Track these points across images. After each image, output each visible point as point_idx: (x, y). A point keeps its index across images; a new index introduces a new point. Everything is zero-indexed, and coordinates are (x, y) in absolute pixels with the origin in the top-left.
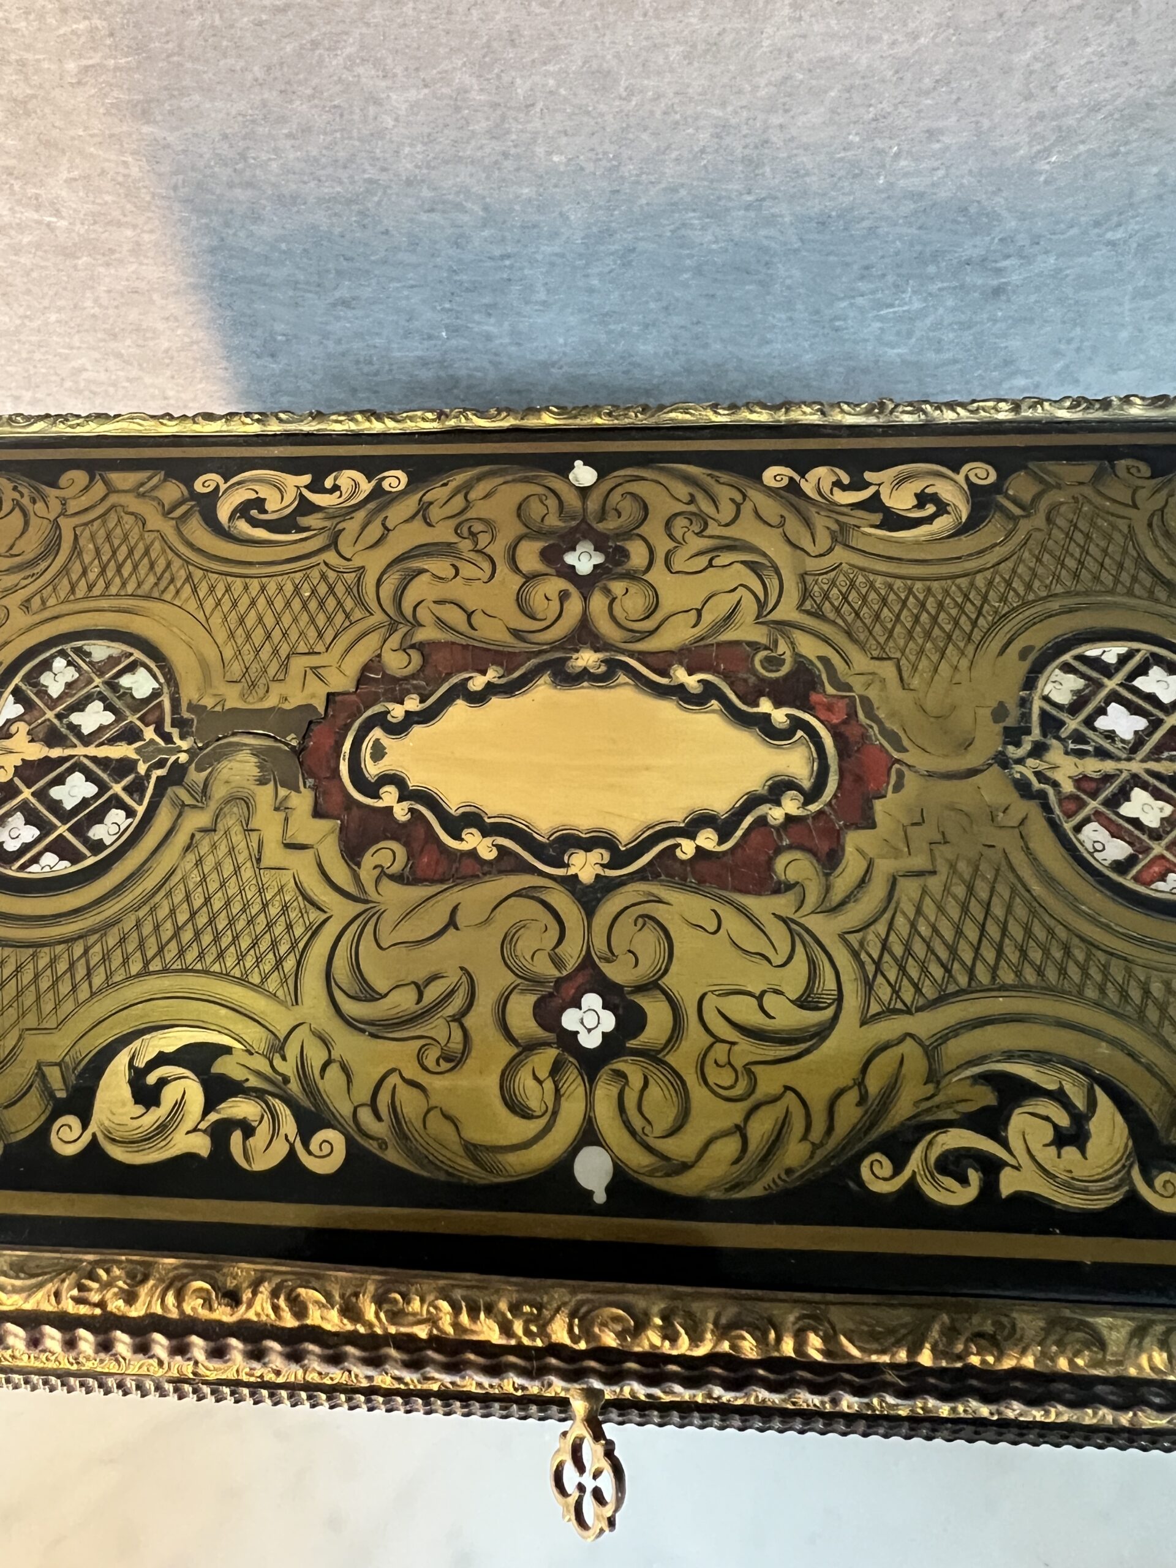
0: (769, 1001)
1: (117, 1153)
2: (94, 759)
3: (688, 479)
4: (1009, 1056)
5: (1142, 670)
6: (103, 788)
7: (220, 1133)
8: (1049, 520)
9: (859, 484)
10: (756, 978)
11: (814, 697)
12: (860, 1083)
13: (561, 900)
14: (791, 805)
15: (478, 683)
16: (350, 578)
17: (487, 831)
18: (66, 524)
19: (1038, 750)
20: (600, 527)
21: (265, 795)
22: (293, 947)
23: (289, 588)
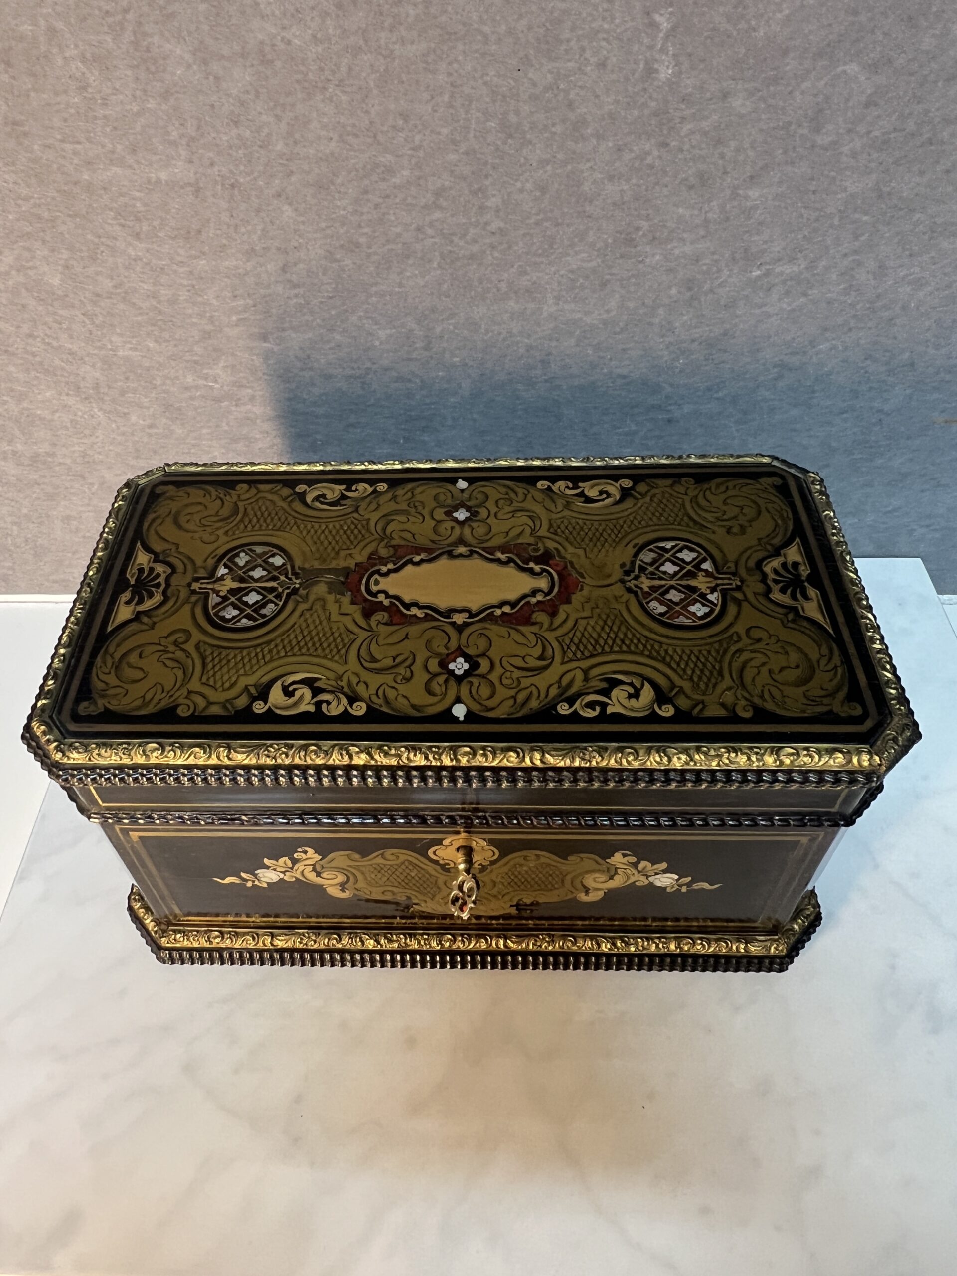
0: (528, 659)
1: (278, 712)
2: (260, 587)
3: (505, 486)
4: (615, 673)
5: (680, 551)
6: (265, 597)
7: (318, 704)
8: (651, 500)
9: (576, 487)
10: (522, 651)
11: (551, 562)
12: (559, 681)
13: (450, 630)
14: (540, 597)
15: (417, 559)
16: (365, 523)
17: (420, 607)
18: (240, 504)
19: (637, 578)
20: (468, 504)
21: (331, 598)
22: (344, 647)
23: (338, 527)
